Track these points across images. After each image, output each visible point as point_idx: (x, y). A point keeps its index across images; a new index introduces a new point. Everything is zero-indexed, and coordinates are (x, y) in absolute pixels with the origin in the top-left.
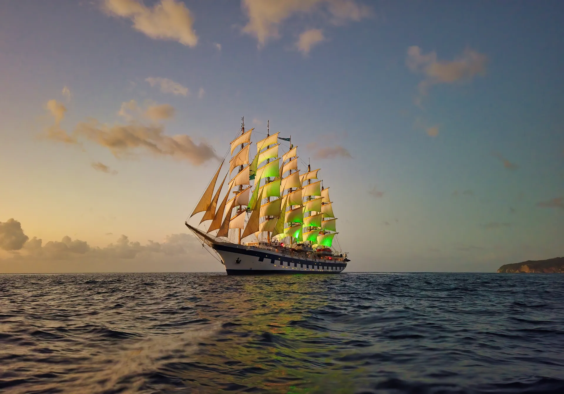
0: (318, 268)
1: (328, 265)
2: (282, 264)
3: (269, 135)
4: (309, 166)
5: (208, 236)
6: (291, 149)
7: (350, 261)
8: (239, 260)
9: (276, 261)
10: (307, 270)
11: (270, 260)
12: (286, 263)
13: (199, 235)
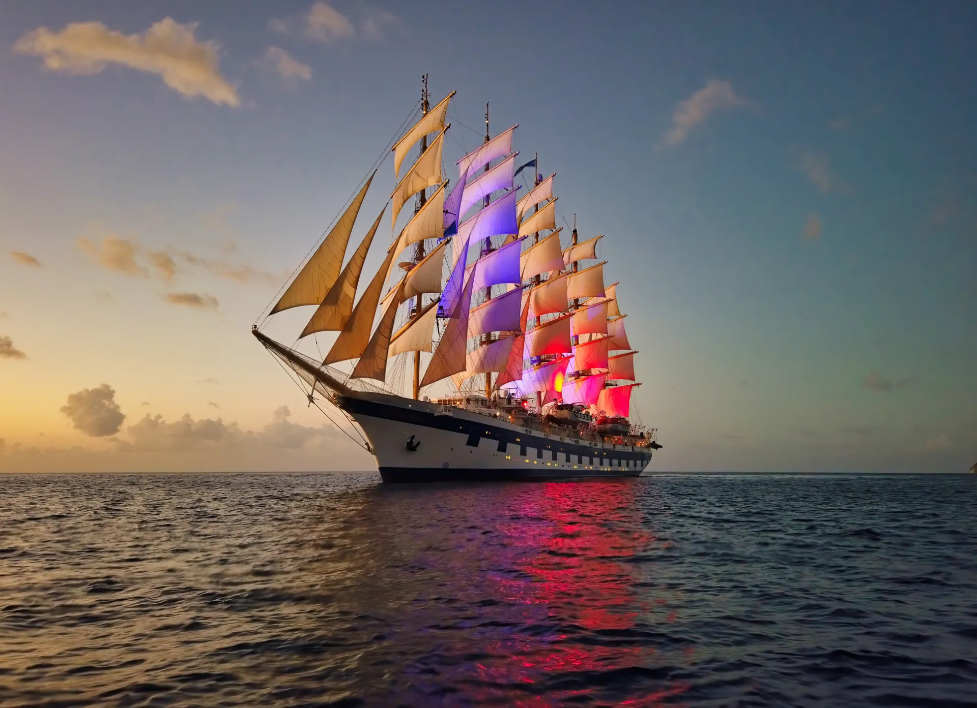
0: (601, 464)
1: (620, 456)
2: (523, 453)
3: (488, 139)
4: (575, 231)
5: (326, 372)
6: (537, 184)
7: (661, 447)
8: (415, 442)
9: (510, 446)
10: (579, 469)
11: (495, 443)
12: (532, 451)
13: (296, 367)
